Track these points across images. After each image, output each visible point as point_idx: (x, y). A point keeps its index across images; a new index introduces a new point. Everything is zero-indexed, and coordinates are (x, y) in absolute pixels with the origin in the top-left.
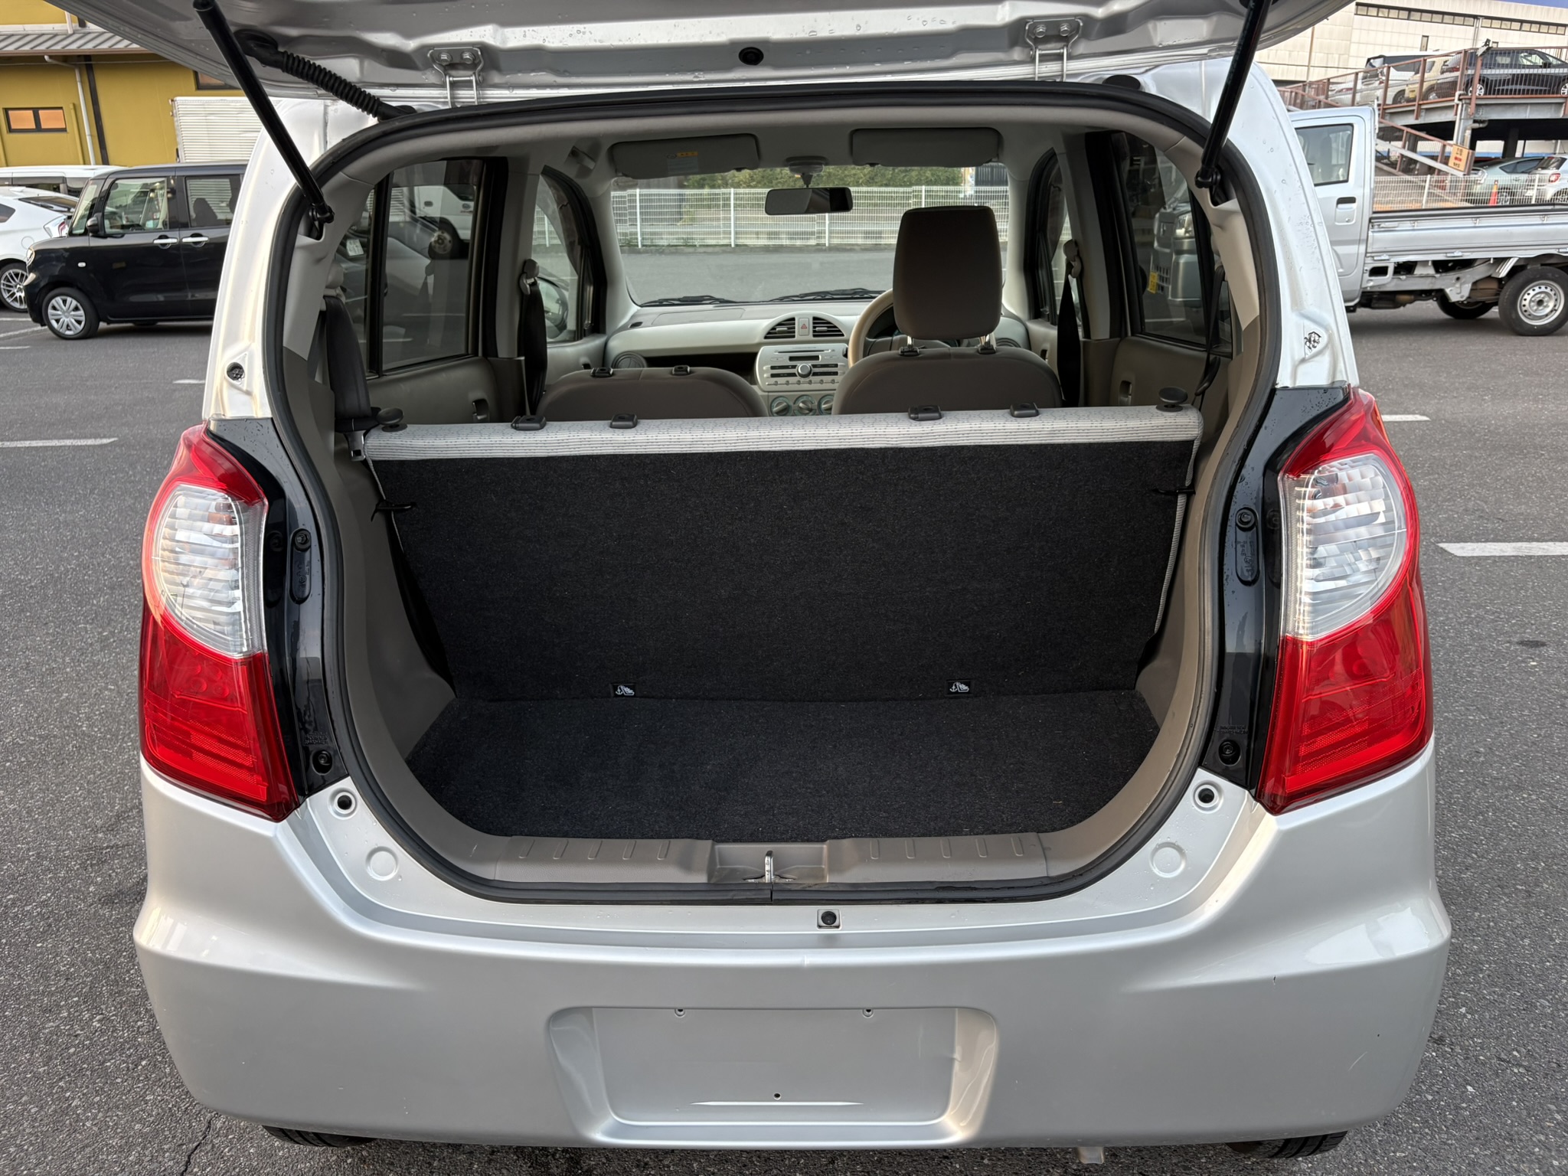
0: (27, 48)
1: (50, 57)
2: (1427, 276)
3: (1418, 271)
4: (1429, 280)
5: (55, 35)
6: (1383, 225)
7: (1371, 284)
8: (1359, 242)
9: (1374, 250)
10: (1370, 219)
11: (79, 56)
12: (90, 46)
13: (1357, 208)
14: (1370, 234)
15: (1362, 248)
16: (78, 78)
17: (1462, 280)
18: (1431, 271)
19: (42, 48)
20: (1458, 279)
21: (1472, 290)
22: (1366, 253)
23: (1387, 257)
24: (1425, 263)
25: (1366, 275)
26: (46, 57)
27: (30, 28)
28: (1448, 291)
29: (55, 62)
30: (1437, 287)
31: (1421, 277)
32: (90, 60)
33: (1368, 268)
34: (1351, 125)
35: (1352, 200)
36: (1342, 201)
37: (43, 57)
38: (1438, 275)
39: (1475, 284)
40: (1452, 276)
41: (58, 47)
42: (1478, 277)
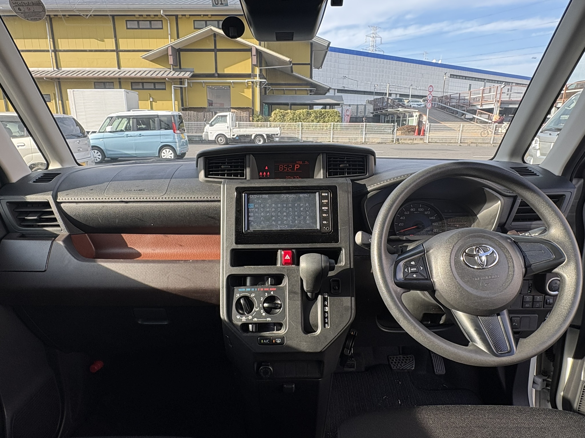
1: (46, 78)
5: (48, 72)
11: (56, 78)
12: (59, 75)
16: (55, 85)
19: (44, 75)
29: (48, 80)
32: (59, 79)
37: (43, 78)
41: (49, 75)
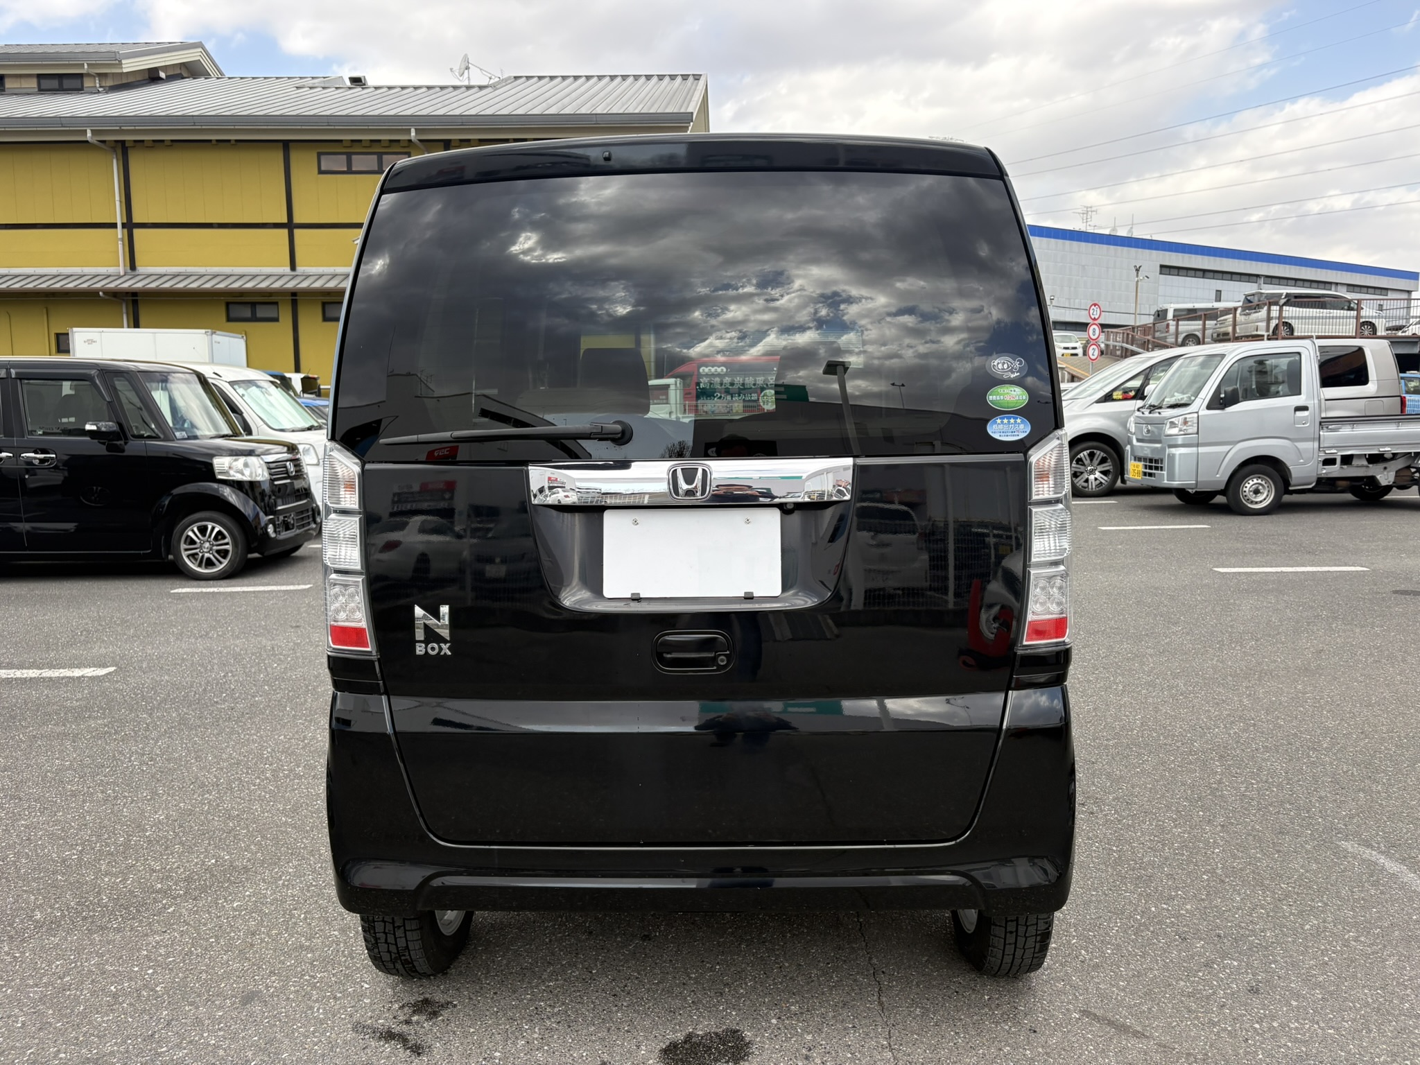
0: (85, 286)
1: (104, 293)
2: (1362, 466)
3: (1355, 462)
4: (1364, 469)
5: (109, 276)
6: (1330, 427)
7: (1324, 471)
8: (1313, 440)
9: (1326, 445)
10: (1320, 423)
11: (127, 293)
12: (139, 285)
13: (1310, 414)
14: (1321, 433)
15: (1316, 444)
16: (124, 310)
17: (1388, 470)
18: (1365, 463)
19: (98, 285)
20: (1385, 468)
21: (1396, 476)
22: (1319, 447)
23: (1335, 451)
24: (1359, 456)
25: (1321, 464)
26: (101, 293)
27: (87, 270)
28: (1378, 477)
29: (107, 297)
30: (1370, 474)
31: (1358, 466)
32: (138, 296)
33: (1321, 459)
34: (1299, 354)
35: (1305, 408)
36: (1298, 409)
37: (99, 292)
38: (1371, 466)
39: (1397, 472)
40: (1380, 466)
41: (112, 285)
42: (1400, 467)
